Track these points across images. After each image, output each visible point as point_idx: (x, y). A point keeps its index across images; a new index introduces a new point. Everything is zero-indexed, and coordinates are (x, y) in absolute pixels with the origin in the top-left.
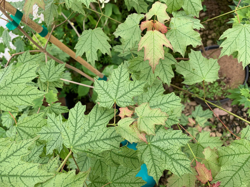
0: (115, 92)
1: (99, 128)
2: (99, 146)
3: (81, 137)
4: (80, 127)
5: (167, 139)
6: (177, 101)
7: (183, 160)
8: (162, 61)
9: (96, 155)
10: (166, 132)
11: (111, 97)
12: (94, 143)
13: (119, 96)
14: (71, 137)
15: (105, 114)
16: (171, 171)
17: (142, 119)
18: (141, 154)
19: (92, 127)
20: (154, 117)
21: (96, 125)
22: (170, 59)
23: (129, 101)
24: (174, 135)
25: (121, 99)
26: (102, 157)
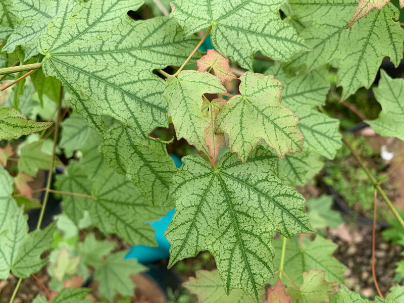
0: (227, 10)
1: (135, 62)
2: (106, 98)
3: (85, 52)
4: (98, 31)
5: (261, 193)
6: (332, 142)
7: (260, 260)
8: (373, 35)
9: (88, 113)
10: (271, 178)
11: (210, 12)
12: (102, 85)
13: (229, 24)
14: (65, 37)
15: (170, 48)
16: (220, 263)
17: (241, 104)
18: (183, 181)
19: (122, 51)
20: (273, 122)
21: (134, 53)
22: (393, 43)
23: (242, 52)
24: (283, 195)
25: (228, 33)
26: (99, 129)
